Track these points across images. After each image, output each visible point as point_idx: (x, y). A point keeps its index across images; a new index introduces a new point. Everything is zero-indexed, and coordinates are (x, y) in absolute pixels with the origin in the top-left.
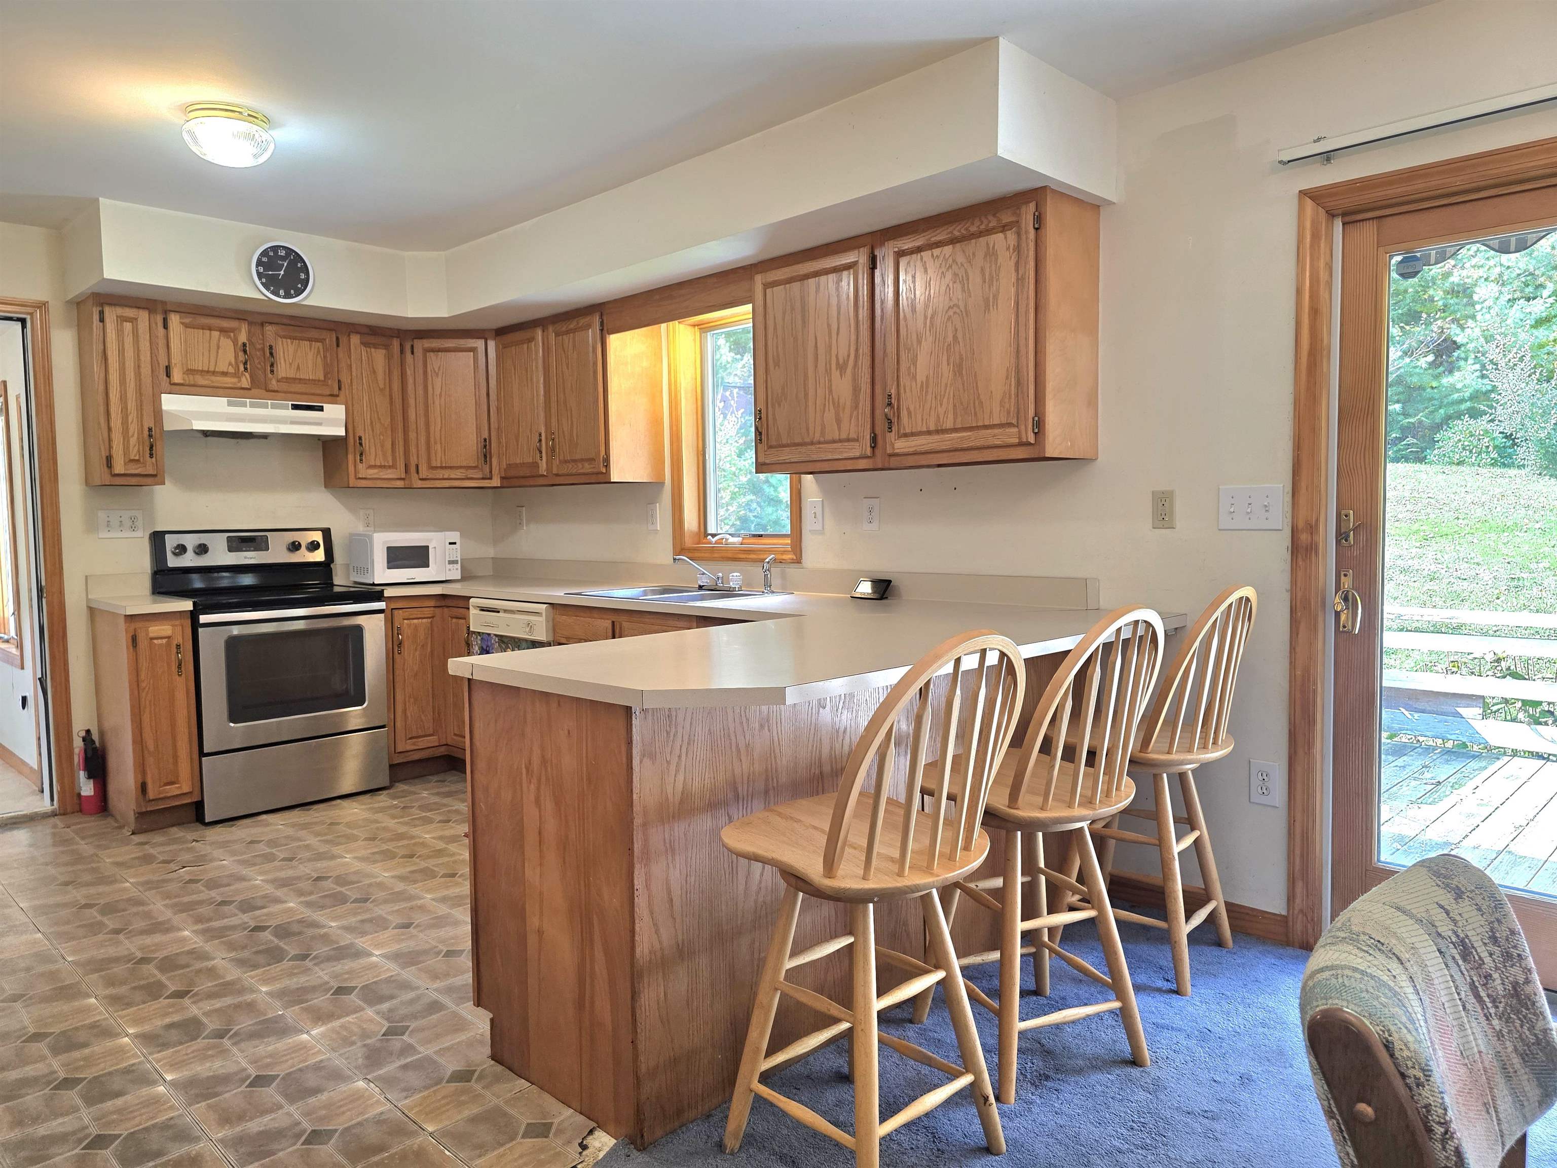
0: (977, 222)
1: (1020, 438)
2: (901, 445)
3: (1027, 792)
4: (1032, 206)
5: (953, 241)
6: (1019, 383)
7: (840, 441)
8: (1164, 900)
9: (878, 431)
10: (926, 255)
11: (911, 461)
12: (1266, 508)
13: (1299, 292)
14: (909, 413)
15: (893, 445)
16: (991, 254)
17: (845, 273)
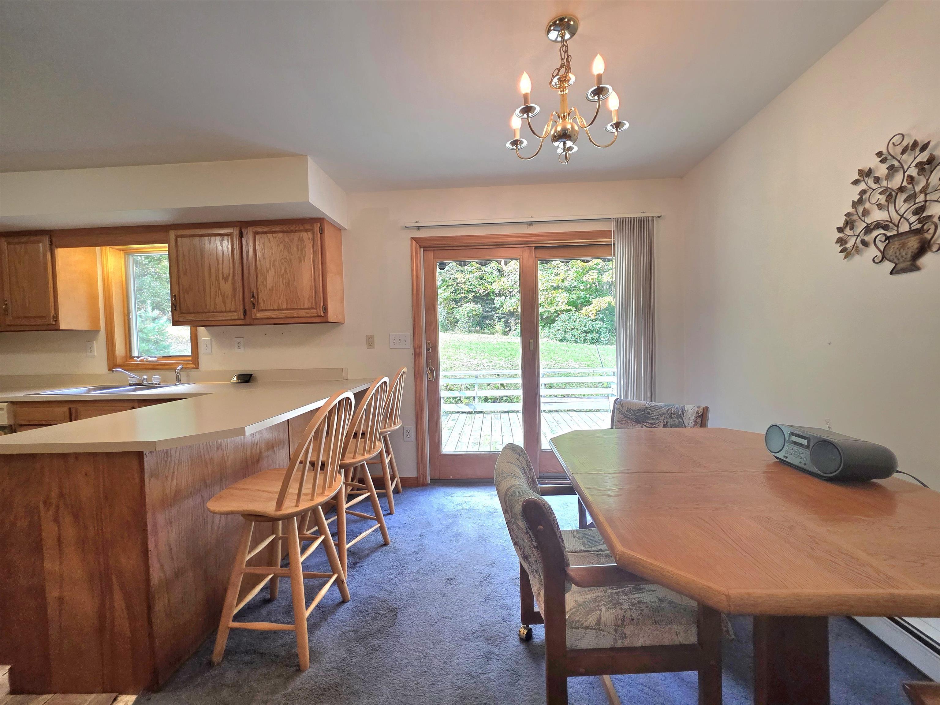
0: (294, 226)
1: (317, 313)
2: (259, 315)
3: (348, 453)
4: (319, 224)
5: (283, 232)
6: (316, 292)
7: (226, 312)
8: (384, 481)
9: (247, 308)
10: (270, 235)
11: (265, 322)
12: (405, 341)
13: (412, 270)
14: (263, 301)
15: (256, 314)
16: (301, 240)
17: (226, 238)
